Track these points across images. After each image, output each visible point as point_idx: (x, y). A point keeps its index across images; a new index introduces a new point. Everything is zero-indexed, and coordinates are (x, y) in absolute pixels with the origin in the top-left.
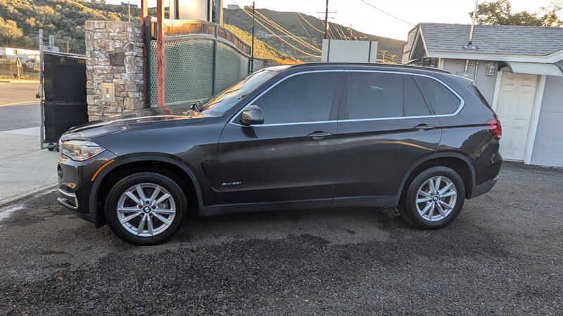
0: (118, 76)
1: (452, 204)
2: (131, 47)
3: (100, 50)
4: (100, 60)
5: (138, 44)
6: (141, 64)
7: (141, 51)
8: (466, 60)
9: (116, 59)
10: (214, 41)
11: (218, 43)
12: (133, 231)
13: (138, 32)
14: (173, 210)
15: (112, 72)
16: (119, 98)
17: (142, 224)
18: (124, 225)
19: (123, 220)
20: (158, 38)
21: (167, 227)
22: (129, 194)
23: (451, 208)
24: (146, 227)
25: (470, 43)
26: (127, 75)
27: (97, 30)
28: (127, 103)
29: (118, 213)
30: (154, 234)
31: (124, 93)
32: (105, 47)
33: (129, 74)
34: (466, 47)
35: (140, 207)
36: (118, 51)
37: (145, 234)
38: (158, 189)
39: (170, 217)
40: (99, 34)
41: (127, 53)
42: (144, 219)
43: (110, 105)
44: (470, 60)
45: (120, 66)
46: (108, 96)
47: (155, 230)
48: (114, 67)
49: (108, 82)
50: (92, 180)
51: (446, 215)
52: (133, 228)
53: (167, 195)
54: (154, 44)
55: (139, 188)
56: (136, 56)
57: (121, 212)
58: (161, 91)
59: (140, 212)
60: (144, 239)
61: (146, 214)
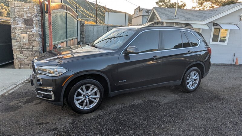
0: (30, 30)
1: (197, 82)
2: (36, 16)
3: (19, 18)
4: (19, 22)
5: (39, 14)
6: (40, 25)
7: (40, 18)
8: (174, 23)
9: (28, 22)
10: (66, 13)
11: (68, 14)
12: (81, 107)
13: (39, 8)
14: (98, 96)
15: (26, 28)
16: (31, 41)
17: (84, 104)
18: (77, 106)
19: (77, 103)
20: (48, 12)
21: (96, 104)
22: (79, 90)
23: (197, 83)
24: (86, 105)
25: (176, 16)
26: (35, 30)
27: (17, 7)
28: (35, 44)
29: (74, 100)
30: (90, 108)
31: (33, 39)
32: (22, 16)
33: (35, 29)
34: (174, 17)
35: (84, 96)
36: (29, 18)
37: (86, 108)
38: (92, 87)
39: (97, 99)
40: (18, 9)
41: (34, 19)
42: (86, 102)
43: (25, 45)
44: (176, 23)
45: (30, 25)
46: (24, 40)
47: (90, 106)
48: (27, 26)
49: (24, 34)
50: (63, 85)
51: (196, 86)
52: (81, 106)
53: (96, 89)
54: (47, 15)
55: (84, 87)
56: (39, 21)
57: (75, 99)
58: (51, 37)
59: (84, 98)
60: (86, 111)
61: (86, 99)
